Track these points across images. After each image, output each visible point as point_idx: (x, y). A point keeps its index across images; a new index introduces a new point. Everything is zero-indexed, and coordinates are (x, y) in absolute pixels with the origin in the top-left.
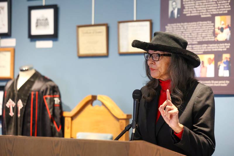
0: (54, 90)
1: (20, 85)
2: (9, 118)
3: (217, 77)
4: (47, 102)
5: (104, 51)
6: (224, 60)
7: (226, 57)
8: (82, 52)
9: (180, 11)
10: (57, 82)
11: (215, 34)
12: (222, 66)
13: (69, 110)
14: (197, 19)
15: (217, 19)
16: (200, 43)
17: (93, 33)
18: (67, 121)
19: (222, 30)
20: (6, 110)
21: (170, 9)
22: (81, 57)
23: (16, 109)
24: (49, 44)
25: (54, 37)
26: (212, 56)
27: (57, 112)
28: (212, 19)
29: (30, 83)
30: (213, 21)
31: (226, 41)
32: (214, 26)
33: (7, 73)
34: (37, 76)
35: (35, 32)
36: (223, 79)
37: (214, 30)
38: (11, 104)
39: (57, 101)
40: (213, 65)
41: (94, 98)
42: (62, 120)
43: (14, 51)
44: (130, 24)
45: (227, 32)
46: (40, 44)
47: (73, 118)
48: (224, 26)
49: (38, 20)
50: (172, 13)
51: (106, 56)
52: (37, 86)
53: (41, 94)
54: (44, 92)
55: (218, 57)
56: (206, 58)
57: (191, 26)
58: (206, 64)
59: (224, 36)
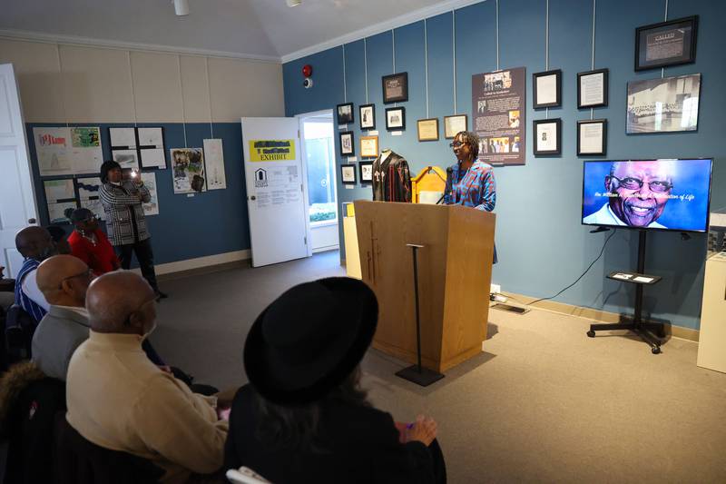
0: (404, 164)
1: (383, 160)
2: (377, 183)
3: (511, 153)
4: (400, 172)
5: (436, 137)
6: (516, 141)
7: (517, 138)
8: (422, 138)
9: (486, 108)
10: (406, 159)
11: (509, 124)
12: (514, 145)
13: (415, 176)
14: (497, 113)
15: (511, 113)
16: (500, 130)
17: (428, 125)
18: (413, 183)
19: (514, 120)
20: (374, 177)
21: (479, 107)
22: (421, 141)
23: (380, 176)
24: (399, 133)
25: (402, 128)
26: (508, 139)
27: (407, 177)
28: (507, 113)
29: (388, 160)
31: (516, 128)
33: (374, 153)
34: (393, 155)
35: (390, 125)
36: (516, 153)
38: (377, 174)
39: (406, 170)
40: (508, 144)
41: (430, 168)
42: (410, 183)
43: (378, 138)
44: (452, 118)
45: (517, 122)
46: (394, 133)
47: (417, 182)
48: (515, 118)
49: (392, 118)
50: (480, 109)
51: (438, 140)
52: (393, 161)
53: (396, 167)
54: (398, 166)
55: (511, 139)
56: (503, 140)
57: (493, 119)
58: (504, 144)
59: (516, 124)
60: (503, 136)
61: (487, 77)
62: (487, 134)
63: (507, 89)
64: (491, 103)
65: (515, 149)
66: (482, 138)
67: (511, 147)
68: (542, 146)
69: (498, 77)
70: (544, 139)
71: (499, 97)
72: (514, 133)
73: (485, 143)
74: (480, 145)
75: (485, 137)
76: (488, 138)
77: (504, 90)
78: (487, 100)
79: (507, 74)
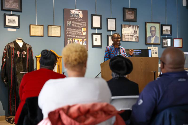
5: (42, 35)
6: (85, 41)
7: (85, 40)
11: (82, 33)
12: (84, 42)
14: (77, 28)
15: (83, 29)
16: (78, 35)
17: (37, 28)
19: (84, 32)
21: (68, 24)
26: (81, 39)
28: (81, 28)
29: (25, 45)
30: (82, 29)
31: (85, 35)
32: (82, 30)
37: (82, 32)
40: (81, 42)
44: (53, 27)
45: (85, 32)
48: (85, 31)
49: (9, 20)
50: (69, 25)
51: (42, 37)
53: (30, 49)
56: (79, 40)
57: (75, 30)
58: (80, 41)
59: (85, 34)
60: (79, 38)
61: (72, 11)
62: (72, 36)
63: (81, 18)
64: (74, 23)
65: (85, 44)
66: (69, 38)
67: (83, 43)
68: (95, 44)
69: (77, 12)
70: (96, 41)
71: (77, 21)
72: (84, 37)
73: (71, 40)
74: (68, 41)
75: (71, 38)
76: (73, 38)
77: (79, 18)
78: (72, 21)
79: (81, 12)
